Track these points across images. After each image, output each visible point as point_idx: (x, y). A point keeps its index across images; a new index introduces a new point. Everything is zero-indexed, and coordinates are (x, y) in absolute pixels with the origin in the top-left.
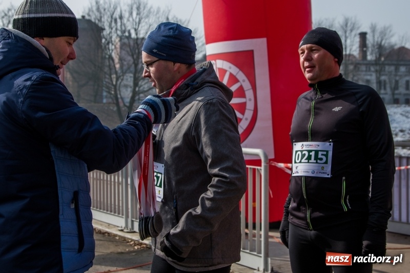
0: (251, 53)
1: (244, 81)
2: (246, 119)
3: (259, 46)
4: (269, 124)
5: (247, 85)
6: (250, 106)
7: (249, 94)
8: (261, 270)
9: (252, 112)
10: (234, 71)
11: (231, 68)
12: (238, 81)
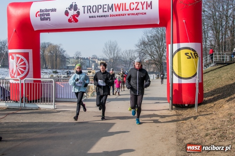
0: (29, 53)
1: (26, 61)
2: (26, 72)
3: (30, 51)
4: (32, 73)
5: (26, 62)
6: (27, 68)
7: (27, 64)
8: (53, 108)
9: (28, 70)
10: (23, 58)
11: (21, 57)
12: (24, 61)
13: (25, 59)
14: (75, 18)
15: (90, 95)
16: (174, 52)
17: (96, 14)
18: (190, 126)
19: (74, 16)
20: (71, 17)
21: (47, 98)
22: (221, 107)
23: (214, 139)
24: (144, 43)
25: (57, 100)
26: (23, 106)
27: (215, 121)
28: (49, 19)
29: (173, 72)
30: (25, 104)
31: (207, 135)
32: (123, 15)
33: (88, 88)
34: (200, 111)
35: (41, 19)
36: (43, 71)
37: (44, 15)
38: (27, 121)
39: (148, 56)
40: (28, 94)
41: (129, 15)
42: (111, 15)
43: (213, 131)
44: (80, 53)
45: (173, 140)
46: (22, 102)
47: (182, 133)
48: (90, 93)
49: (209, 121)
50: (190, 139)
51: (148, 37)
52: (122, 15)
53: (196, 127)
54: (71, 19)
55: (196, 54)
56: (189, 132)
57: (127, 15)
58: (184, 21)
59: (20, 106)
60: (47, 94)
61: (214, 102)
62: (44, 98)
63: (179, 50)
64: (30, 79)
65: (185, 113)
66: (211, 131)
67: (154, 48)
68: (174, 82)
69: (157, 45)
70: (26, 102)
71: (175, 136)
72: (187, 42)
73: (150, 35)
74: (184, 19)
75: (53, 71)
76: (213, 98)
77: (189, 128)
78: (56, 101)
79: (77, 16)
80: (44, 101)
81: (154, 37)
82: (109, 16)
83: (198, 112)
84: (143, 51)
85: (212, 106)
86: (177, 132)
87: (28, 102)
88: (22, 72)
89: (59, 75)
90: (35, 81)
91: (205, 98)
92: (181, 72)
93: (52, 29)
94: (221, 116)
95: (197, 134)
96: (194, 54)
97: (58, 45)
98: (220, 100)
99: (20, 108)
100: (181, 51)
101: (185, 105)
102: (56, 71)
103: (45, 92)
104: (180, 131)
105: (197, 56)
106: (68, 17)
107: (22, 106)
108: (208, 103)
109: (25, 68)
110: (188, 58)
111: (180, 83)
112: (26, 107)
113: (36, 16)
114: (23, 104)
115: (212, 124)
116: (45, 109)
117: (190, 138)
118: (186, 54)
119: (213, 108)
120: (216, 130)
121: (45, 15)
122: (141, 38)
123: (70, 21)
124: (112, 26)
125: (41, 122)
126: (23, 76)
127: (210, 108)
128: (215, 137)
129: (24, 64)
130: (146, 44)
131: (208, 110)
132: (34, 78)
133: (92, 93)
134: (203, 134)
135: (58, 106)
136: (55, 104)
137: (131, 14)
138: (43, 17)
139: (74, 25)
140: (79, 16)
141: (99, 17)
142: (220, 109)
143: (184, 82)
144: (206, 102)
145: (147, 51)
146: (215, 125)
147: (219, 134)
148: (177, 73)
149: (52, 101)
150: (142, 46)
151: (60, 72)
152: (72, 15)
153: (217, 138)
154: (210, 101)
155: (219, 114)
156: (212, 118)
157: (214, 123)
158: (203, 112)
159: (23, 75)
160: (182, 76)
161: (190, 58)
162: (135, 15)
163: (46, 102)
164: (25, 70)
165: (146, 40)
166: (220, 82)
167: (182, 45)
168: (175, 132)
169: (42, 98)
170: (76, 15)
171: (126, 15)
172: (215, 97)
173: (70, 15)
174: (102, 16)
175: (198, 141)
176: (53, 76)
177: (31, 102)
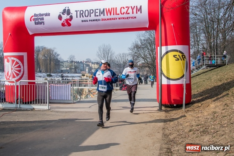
0: (23, 56)
2: (21, 74)
3: (25, 54)
4: (27, 75)
5: (21, 65)
6: (22, 70)
7: (22, 67)
8: (47, 109)
9: (22, 72)
10: (18, 60)
11: (16, 60)
12: (19, 63)
13: (20, 62)
14: (68, 23)
15: (83, 98)
16: (162, 54)
17: (88, 18)
18: (176, 123)
19: (67, 21)
20: (64, 21)
21: (41, 100)
22: (207, 106)
23: (197, 134)
24: (137, 47)
25: (51, 101)
26: (19, 107)
27: (200, 118)
28: (43, 24)
29: (162, 73)
30: (20, 105)
31: (190, 131)
32: (115, 19)
33: (82, 91)
34: (188, 111)
35: (35, 23)
36: (37, 75)
37: (38, 19)
38: (23, 120)
39: (141, 59)
40: (23, 96)
41: (119, 19)
42: (102, 19)
43: (196, 127)
44: (74, 57)
45: (159, 136)
46: (17, 103)
47: (168, 130)
48: (83, 96)
49: (194, 118)
50: (175, 135)
51: (141, 40)
52: (113, 19)
53: (182, 124)
54: (64, 23)
55: (184, 57)
56: (175, 128)
57: (118, 19)
58: (172, 24)
59: (15, 107)
60: (41, 96)
61: (201, 102)
62: (39, 100)
63: (167, 53)
64: (25, 81)
65: (174, 113)
66: (195, 127)
67: (147, 52)
68: (163, 84)
69: (150, 48)
70: (21, 103)
71: (161, 132)
72: (175, 44)
73: (143, 38)
74: (173, 23)
75: (47, 74)
76: (201, 99)
77: (175, 125)
78: (50, 103)
79: (70, 21)
80: (39, 102)
81: (147, 40)
82: (101, 20)
83: (185, 112)
84: (136, 54)
85: (199, 106)
86: (164, 128)
87: (23, 103)
88: (18, 75)
89: (53, 78)
90: (29, 83)
91: (194, 98)
92: (169, 74)
93: (46, 32)
94: (206, 114)
95: (182, 130)
96: (182, 56)
97: (52, 48)
98: (207, 100)
99: (15, 109)
100: (169, 54)
101: (174, 105)
102: (50, 74)
103: (39, 94)
104: (166, 128)
105: (185, 58)
106: (62, 22)
107: (17, 107)
108: (196, 103)
109: (20, 71)
110: (176, 60)
111: (169, 84)
112: (21, 108)
113: (31, 21)
114: (19, 105)
115: (197, 122)
116: (39, 110)
117: (175, 133)
118: (174, 56)
119: (200, 107)
120: (199, 126)
121: (40, 20)
122: (134, 41)
123: (63, 25)
124: (104, 29)
125: (35, 120)
126: (18, 79)
127: (197, 108)
128: (198, 132)
129: (19, 67)
130: (139, 48)
131: (195, 109)
132: (28, 80)
133: (85, 95)
134: (187, 130)
135: (52, 107)
136: (49, 105)
137: (122, 18)
138: (37, 21)
139: (67, 29)
140: (72, 20)
141: (92, 21)
142: (207, 108)
143: (172, 83)
144: (194, 102)
145: (140, 54)
146: (199, 122)
147: (201, 130)
148: (166, 74)
149: (46, 103)
150: (136, 49)
151: (54, 76)
152: (65, 20)
153: (199, 133)
154: (199, 101)
155: (205, 112)
156: (198, 116)
157: (199, 120)
158: (191, 111)
159: (18, 77)
160: (171, 78)
161: (178, 60)
162: (125, 19)
163: (41, 104)
164: (20, 72)
165: (139, 43)
166: (209, 84)
167: (170, 48)
168: (162, 129)
169: (37, 100)
170: (69, 19)
171: (116, 19)
172: (203, 98)
173: (63, 20)
174: (94, 20)
175: (182, 136)
176: (47, 79)
177: (26, 103)
